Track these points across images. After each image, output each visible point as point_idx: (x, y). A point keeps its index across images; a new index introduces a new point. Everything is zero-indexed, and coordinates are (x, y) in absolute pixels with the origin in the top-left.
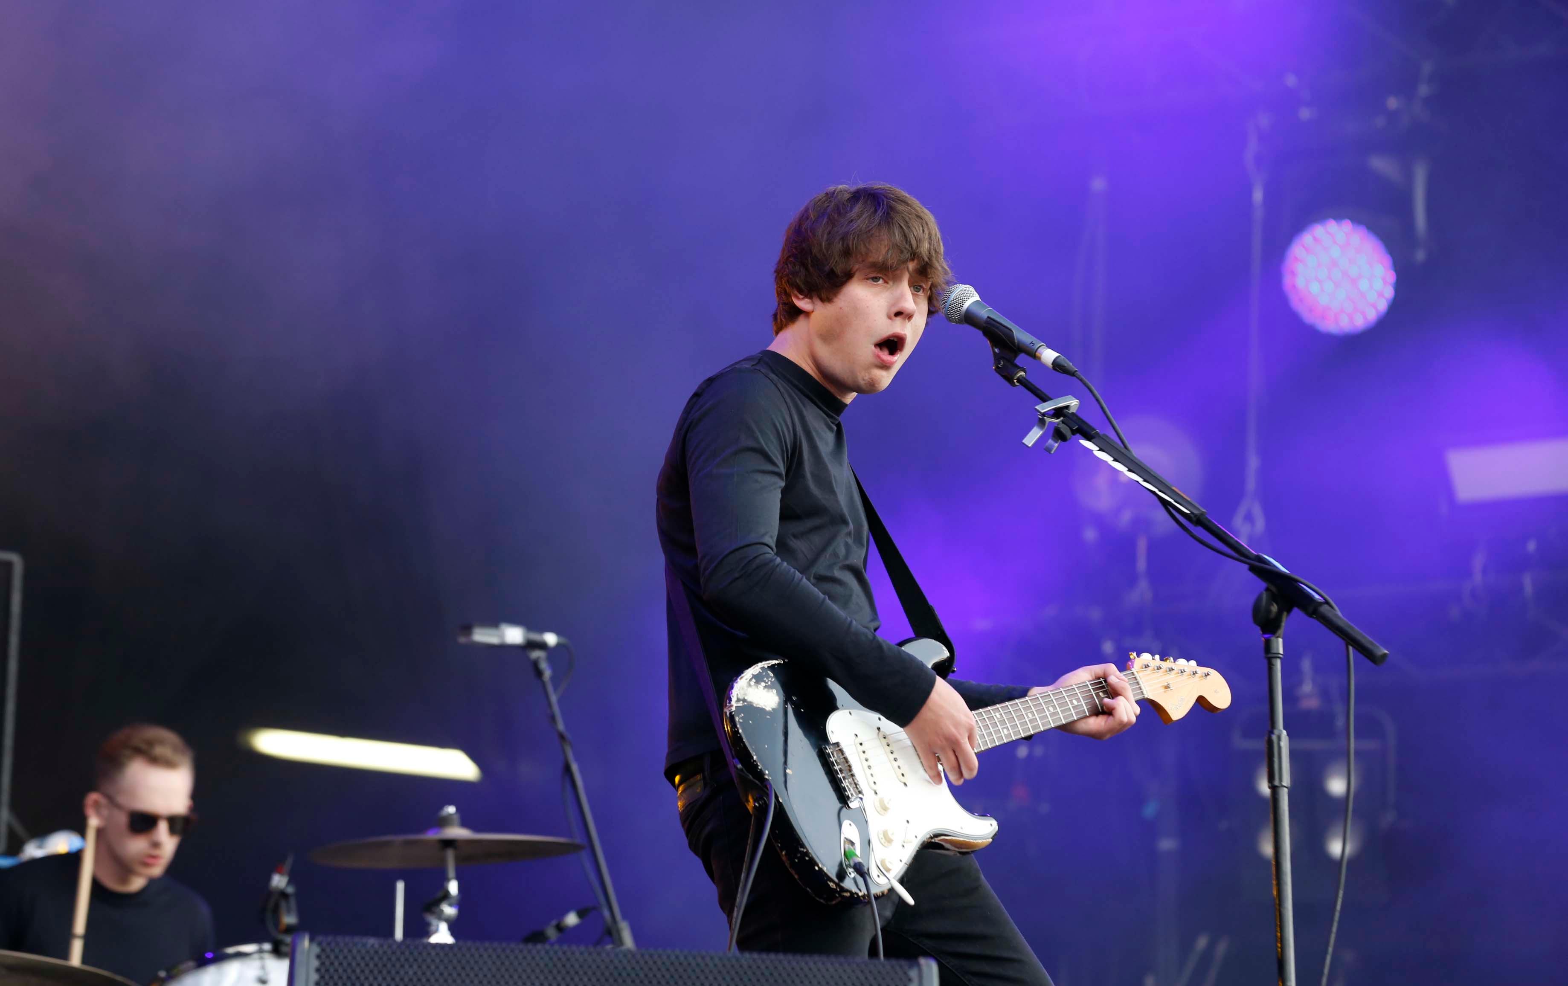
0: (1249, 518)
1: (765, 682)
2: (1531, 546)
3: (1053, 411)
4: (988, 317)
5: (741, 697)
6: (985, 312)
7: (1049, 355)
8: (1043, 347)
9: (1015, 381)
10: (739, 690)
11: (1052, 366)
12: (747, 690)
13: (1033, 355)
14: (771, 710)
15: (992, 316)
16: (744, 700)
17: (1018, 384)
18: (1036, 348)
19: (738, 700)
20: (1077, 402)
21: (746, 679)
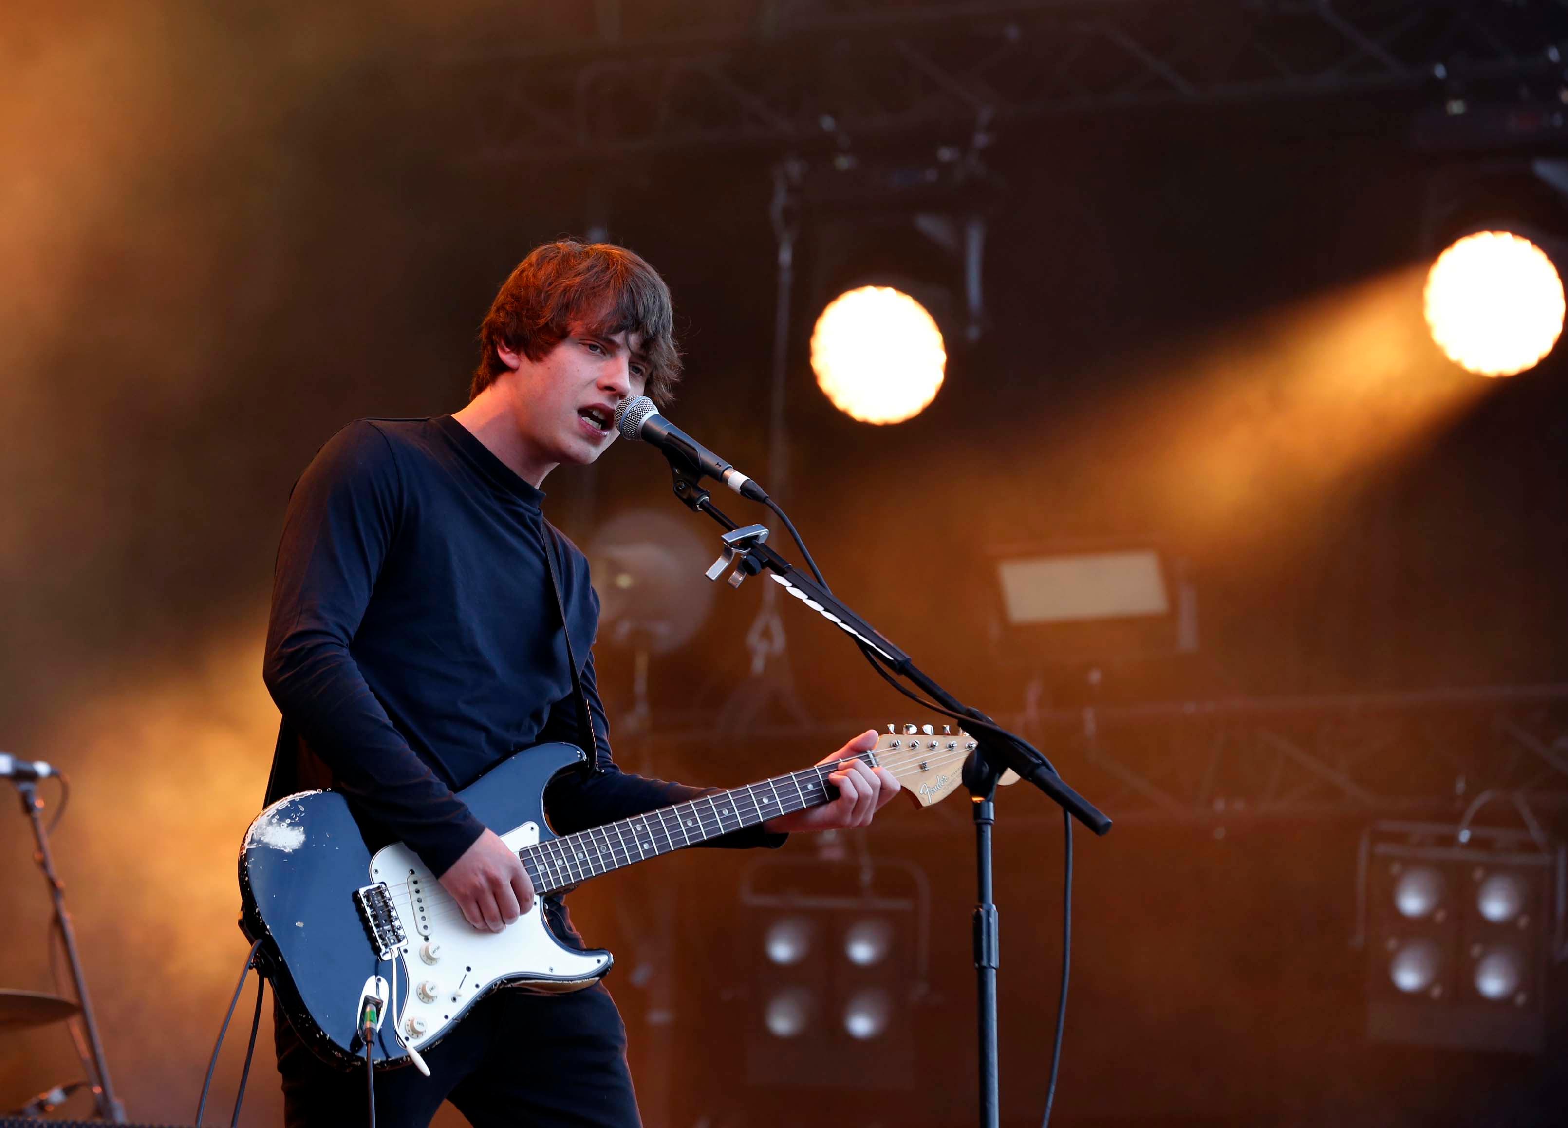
0: (766, 634)
1: (291, 818)
2: (1095, 676)
3: (741, 541)
4: (669, 434)
5: (256, 837)
6: (664, 429)
7: (737, 478)
8: (731, 469)
9: (698, 506)
10: (256, 829)
11: (740, 491)
12: (266, 829)
13: (721, 479)
14: (291, 851)
15: (673, 433)
16: (260, 841)
17: (701, 510)
18: (722, 470)
19: (252, 841)
20: (766, 531)
21: (268, 816)
